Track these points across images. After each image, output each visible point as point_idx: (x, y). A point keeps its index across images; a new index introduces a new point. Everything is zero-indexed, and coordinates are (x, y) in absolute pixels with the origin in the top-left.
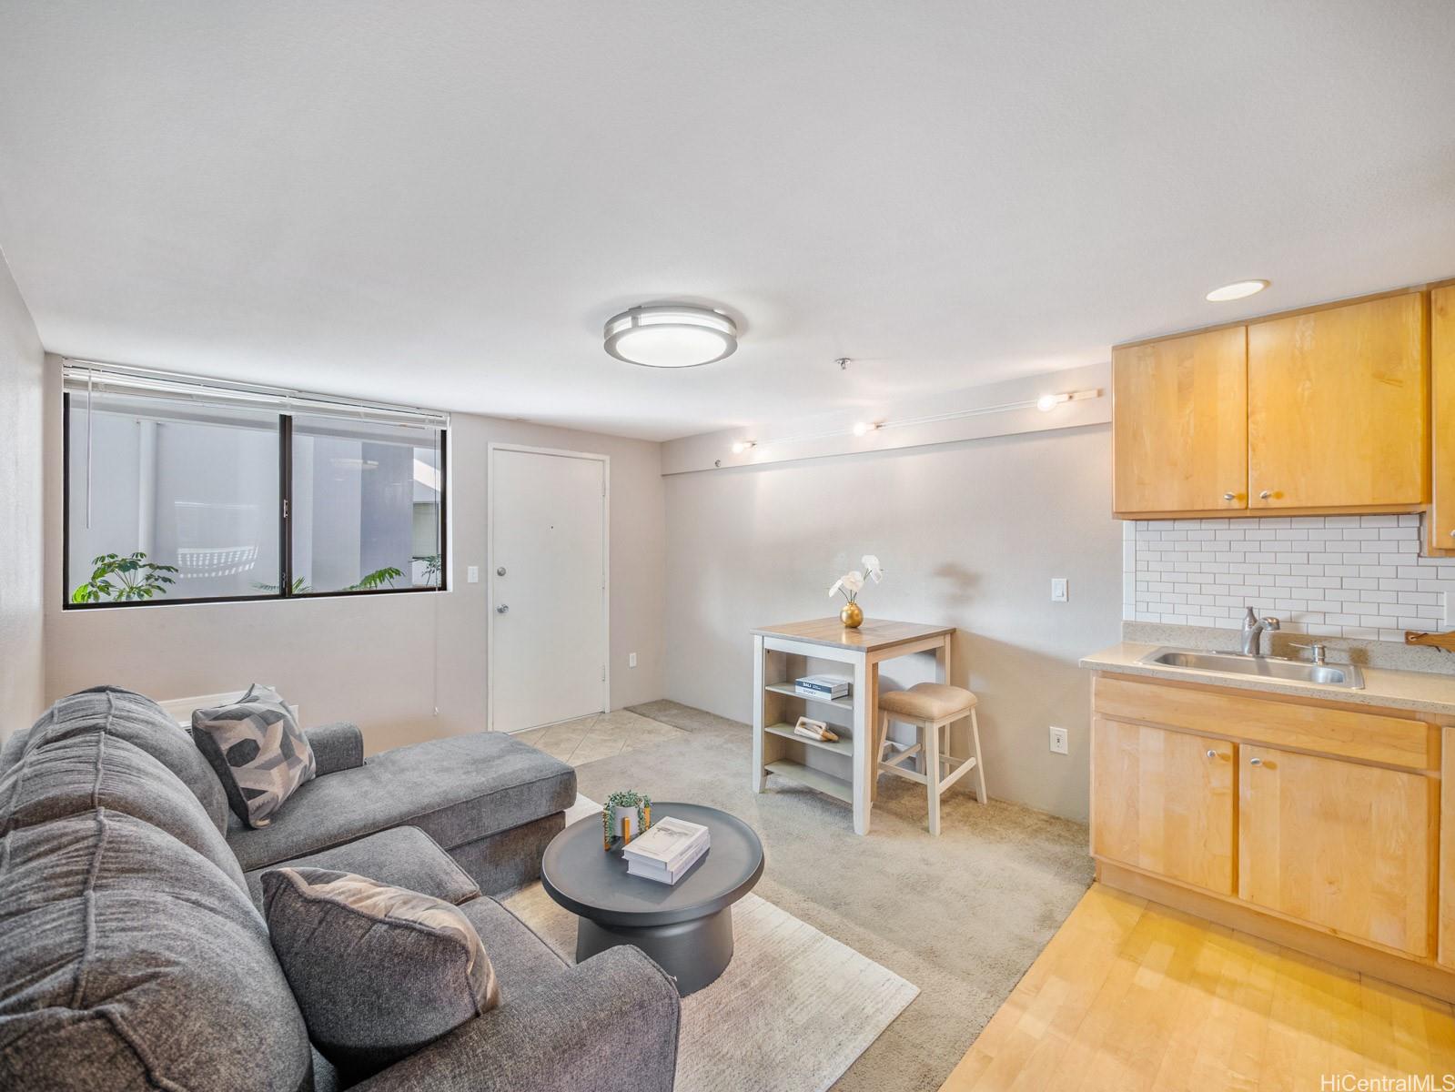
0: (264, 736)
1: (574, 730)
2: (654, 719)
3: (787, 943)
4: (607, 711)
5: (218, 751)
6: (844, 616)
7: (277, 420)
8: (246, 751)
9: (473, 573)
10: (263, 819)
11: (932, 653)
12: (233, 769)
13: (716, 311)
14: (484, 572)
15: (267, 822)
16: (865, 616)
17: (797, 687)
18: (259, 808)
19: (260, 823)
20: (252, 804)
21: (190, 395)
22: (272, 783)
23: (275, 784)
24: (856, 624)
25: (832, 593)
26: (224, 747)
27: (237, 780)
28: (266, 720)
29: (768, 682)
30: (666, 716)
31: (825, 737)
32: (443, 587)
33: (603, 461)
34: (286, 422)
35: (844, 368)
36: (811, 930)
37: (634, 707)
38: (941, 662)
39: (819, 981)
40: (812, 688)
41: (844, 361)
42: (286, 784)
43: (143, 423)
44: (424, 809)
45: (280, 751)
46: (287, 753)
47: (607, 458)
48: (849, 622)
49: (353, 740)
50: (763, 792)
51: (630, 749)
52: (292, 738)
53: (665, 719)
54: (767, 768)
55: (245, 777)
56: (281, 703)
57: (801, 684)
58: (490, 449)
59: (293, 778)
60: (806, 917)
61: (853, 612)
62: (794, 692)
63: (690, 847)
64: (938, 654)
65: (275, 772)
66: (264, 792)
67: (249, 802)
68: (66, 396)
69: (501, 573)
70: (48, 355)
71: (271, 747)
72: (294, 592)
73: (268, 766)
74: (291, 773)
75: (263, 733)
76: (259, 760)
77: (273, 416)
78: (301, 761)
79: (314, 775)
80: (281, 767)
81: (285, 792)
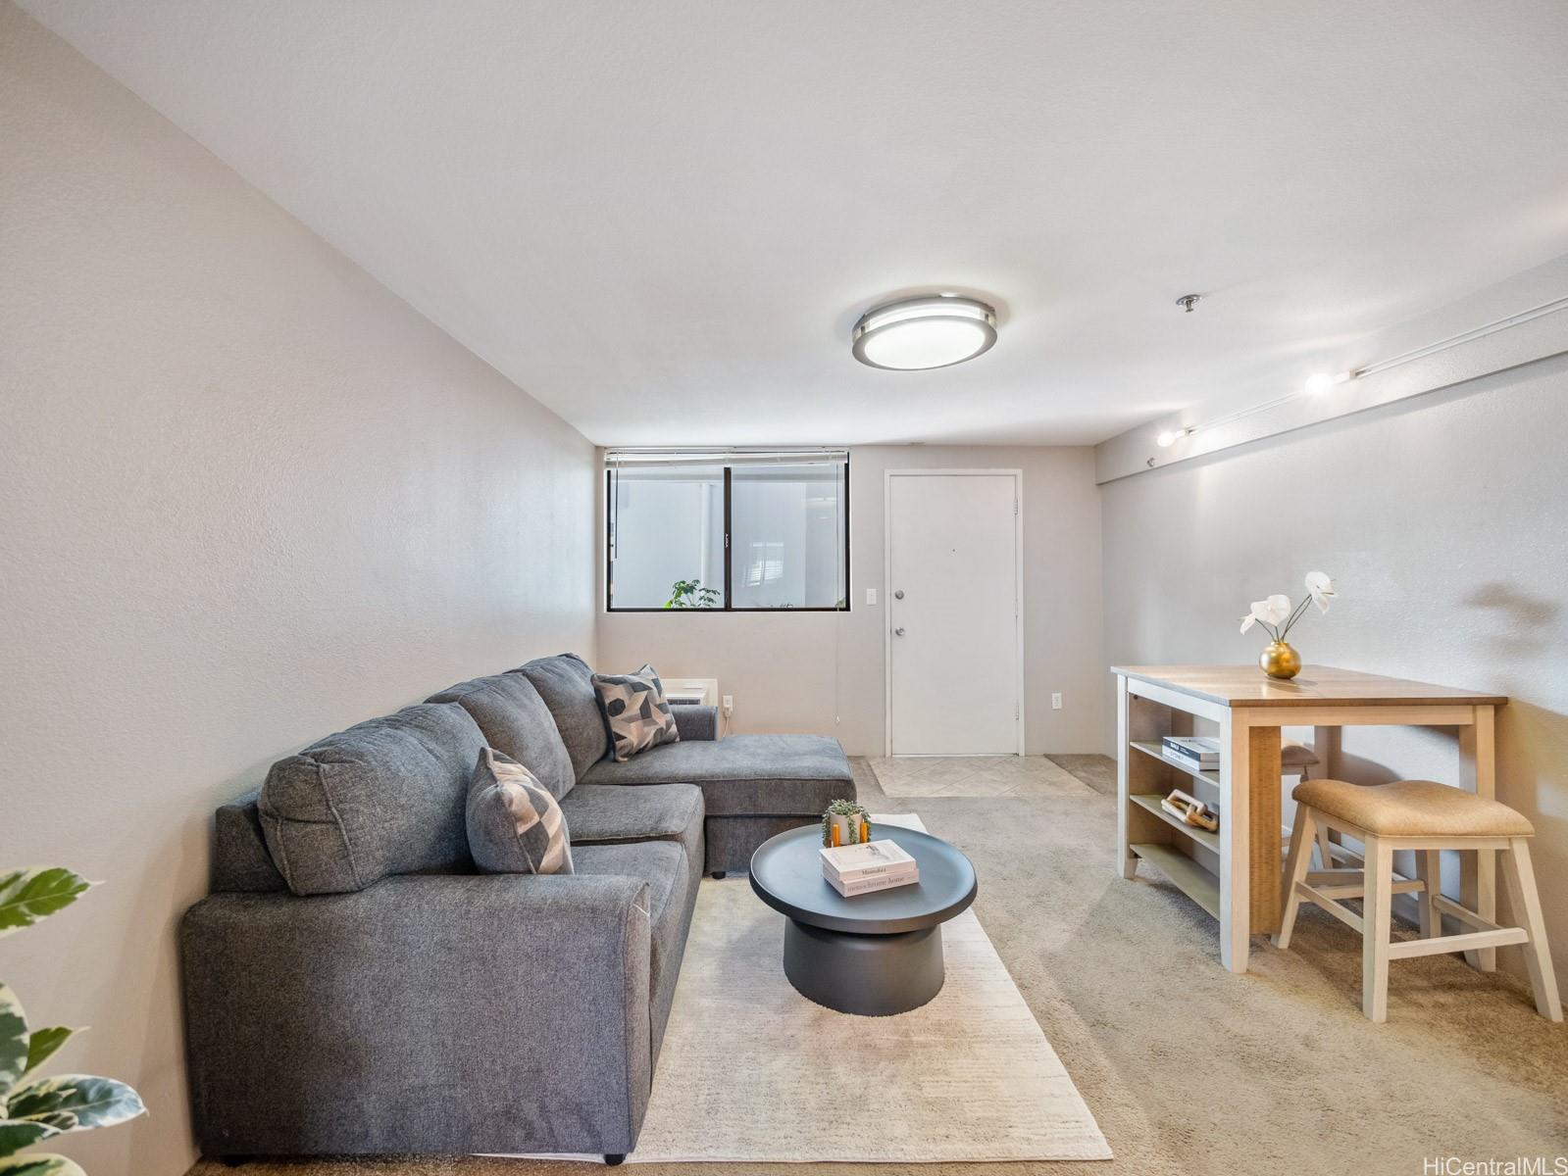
0: (630, 699)
1: (972, 765)
2: (1070, 772)
3: (992, 1025)
4: (1022, 753)
5: (603, 703)
6: (1265, 660)
7: (722, 473)
8: (618, 707)
9: (871, 595)
10: (623, 756)
11: (1451, 732)
12: (610, 717)
13: (944, 295)
14: (881, 596)
15: (626, 759)
16: (1304, 662)
17: (1164, 747)
18: (622, 748)
19: (621, 759)
20: (620, 744)
21: (667, 462)
22: (630, 733)
23: (633, 733)
24: (1287, 673)
25: (1244, 629)
26: (607, 701)
27: (612, 725)
28: (636, 688)
29: (1134, 735)
30: (1085, 772)
31: (1194, 821)
32: (847, 609)
33: (1015, 476)
34: (727, 471)
35: (1189, 310)
36: (1036, 1028)
37: (1056, 756)
38: (1468, 751)
39: (989, 1074)
40: (1179, 751)
41: (1189, 300)
42: (642, 736)
43: (704, 484)
44: (713, 777)
45: (639, 712)
46: (645, 713)
47: (1019, 472)
48: (1273, 670)
49: (708, 719)
50: (1132, 879)
51: (1013, 795)
52: (651, 705)
53: (1083, 774)
54: (1133, 847)
55: (617, 724)
56: (653, 680)
57: (1168, 744)
58: (887, 476)
59: (648, 733)
60: (1044, 1016)
61: (1279, 655)
62: (1161, 753)
63: (879, 870)
64: (1463, 736)
65: (633, 725)
66: (624, 738)
67: (617, 743)
68: (609, 472)
69: (899, 596)
70: (597, 448)
71: (634, 707)
72: (733, 607)
73: (630, 720)
74: (646, 729)
75: (630, 696)
76: (625, 714)
77: (720, 470)
78: (656, 723)
79: (678, 739)
80: (640, 723)
81: (640, 743)
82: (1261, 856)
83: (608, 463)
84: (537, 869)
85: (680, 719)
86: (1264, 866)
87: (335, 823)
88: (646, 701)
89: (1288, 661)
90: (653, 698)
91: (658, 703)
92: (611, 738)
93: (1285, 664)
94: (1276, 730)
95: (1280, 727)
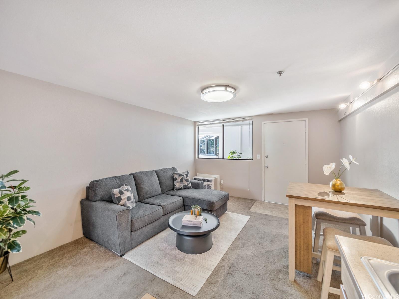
8: (176, 179)
12: (174, 181)
14: (261, 157)
18: (175, 188)
19: (175, 190)
20: (175, 187)
22: (177, 185)
26: (174, 178)
27: (174, 183)
28: (181, 175)
32: (252, 160)
33: (305, 120)
35: (280, 76)
41: (280, 73)
46: (181, 181)
47: (307, 119)
52: (183, 180)
58: (263, 124)
59: (182, 185)
63: (191, 221)
65: (178, 183)
68: (198, 127)
69: (267, 157)
70: (195, 122)
71: (179, 180)
72: (224, 158)
73: (177, 182)
74: (181, 184)
75: (178, 177)
76: (177, 181)
77: (222, 125)
78: (184, 183)
79: (192, 188)
80: (180, 183)
81: (179, 187)
82: (304, 247)
83: (197, 125)
84: (119, 204)
85: (192, 183)
86: (305, 251)
87: (94, 191)
88: (182, 179)
89: (338, 186)
90: (184, 178)
91: (185, 179)
92: (174, 186)
93: (337, 187)
94: (310, 208)
95: (311, 207)
